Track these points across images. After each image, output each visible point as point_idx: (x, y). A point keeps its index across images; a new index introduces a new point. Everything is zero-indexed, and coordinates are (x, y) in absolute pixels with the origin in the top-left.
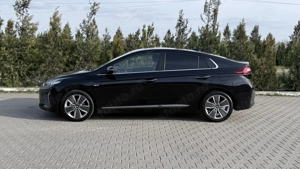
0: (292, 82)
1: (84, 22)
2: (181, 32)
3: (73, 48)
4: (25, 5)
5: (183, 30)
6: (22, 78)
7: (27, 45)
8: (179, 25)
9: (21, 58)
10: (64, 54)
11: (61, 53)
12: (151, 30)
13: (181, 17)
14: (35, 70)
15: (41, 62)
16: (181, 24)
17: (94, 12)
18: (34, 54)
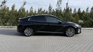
0: (84, 25)
1: (21, 7)
2: (50, 10)
3: (18, 15)
4: (5, 2)
5: (51, 9)
6: (3, 24)
7: (5, 14)
8: (49, 8)
9: (3, 18)
10: (15, 17)
11: (14, 16)
12: (41, 9)
13: (50, 5)
14: (7, 21)
15: (9, 19)
16: (50, 7)
17: (24, 4)
18: (7, 16)
